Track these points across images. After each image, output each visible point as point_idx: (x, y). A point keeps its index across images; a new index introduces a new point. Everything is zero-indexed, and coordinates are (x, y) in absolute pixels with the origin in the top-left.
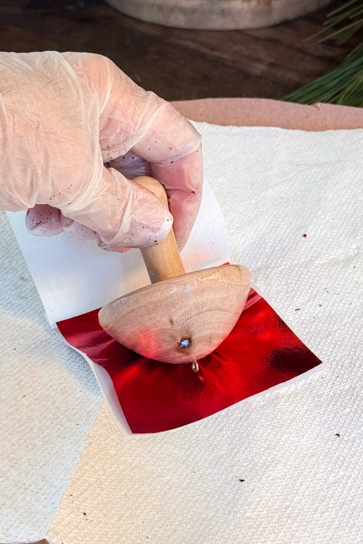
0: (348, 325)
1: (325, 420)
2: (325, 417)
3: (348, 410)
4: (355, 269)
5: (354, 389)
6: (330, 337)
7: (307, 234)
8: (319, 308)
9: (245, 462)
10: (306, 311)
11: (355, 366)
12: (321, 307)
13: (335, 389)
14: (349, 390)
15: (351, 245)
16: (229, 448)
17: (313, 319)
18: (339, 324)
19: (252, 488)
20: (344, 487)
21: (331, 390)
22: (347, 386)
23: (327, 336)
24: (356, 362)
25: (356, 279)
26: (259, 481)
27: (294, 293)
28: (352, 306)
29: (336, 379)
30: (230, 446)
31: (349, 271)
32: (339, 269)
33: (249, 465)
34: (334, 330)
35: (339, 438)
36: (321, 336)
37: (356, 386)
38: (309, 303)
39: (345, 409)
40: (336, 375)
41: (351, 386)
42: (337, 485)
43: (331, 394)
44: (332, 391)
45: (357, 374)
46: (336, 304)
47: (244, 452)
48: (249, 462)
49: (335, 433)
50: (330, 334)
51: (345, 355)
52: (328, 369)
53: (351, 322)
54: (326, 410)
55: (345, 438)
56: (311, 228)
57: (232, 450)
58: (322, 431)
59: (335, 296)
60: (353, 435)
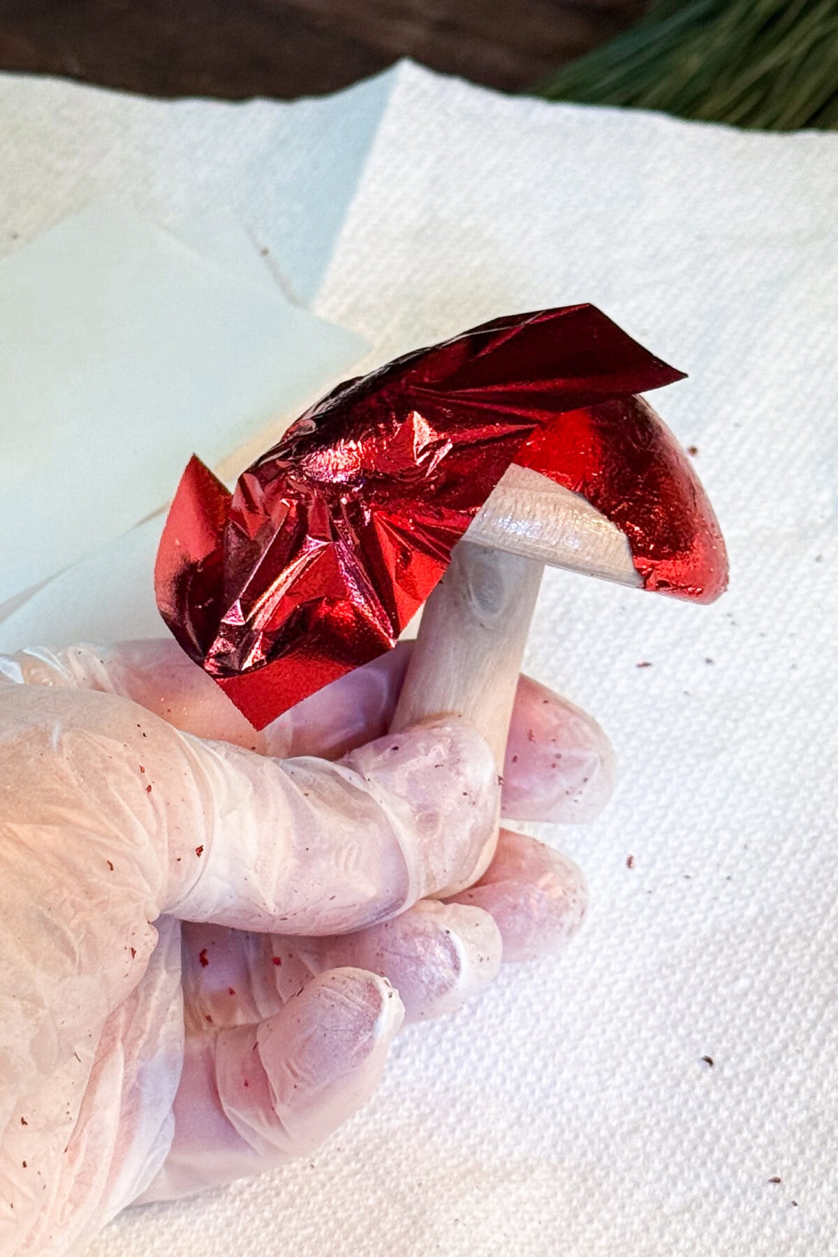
0: (776, 727)
1: (678, 1011)
2: (681, 1004)
3: (743, 983)
4: (817, 565)
5: (768, 920)
6: (723, 758)
7: (699, 445)
8: (702, 669)
9: (452, 1157)
10: (667, 671)
11: (780, 850)
12: (709, 667)
13: (718, 917)
14: (755, 920)
15: (819, 490)
16: (415, 1112)
17: (682, 699)
18: (752, 720)
19: (457, 1216)
20: (707, 1223)
21: (705, 919)
22: (752, 910)
23: (716, 753)
24: (785, 840)
25: (818, 596)
26: (478, 1203)
27: (639, 614)
28: (796, 676)
29: (724, 886)
30: (418, 1107)
31: (802, 570)
32: (774, 562)
33: (459, 1165)
34: (736, 736)
35: (710, 1070)
36: (699, 750)
37: (776, 912)
38: (679, 651)
39: (736, 979)
40: (723, 873)
41: (761, 911)
42: (687, 1216)
43: (706, 928)
44: (710, 921)
45: (781, 874)
46: (752, 665)
47: (453, 1131)
48: (461, 1159)
49: (703, 1054)
50: (724, 748)
51: (758, 816)
52: (706, 854)
53: (786, 720)
54: (686, 979)
55: (727, 1073)
56: (711, 429)
57: (422, 1119)
58: (668, 1048)
59: (752, 640)
60: (748, 1064)
